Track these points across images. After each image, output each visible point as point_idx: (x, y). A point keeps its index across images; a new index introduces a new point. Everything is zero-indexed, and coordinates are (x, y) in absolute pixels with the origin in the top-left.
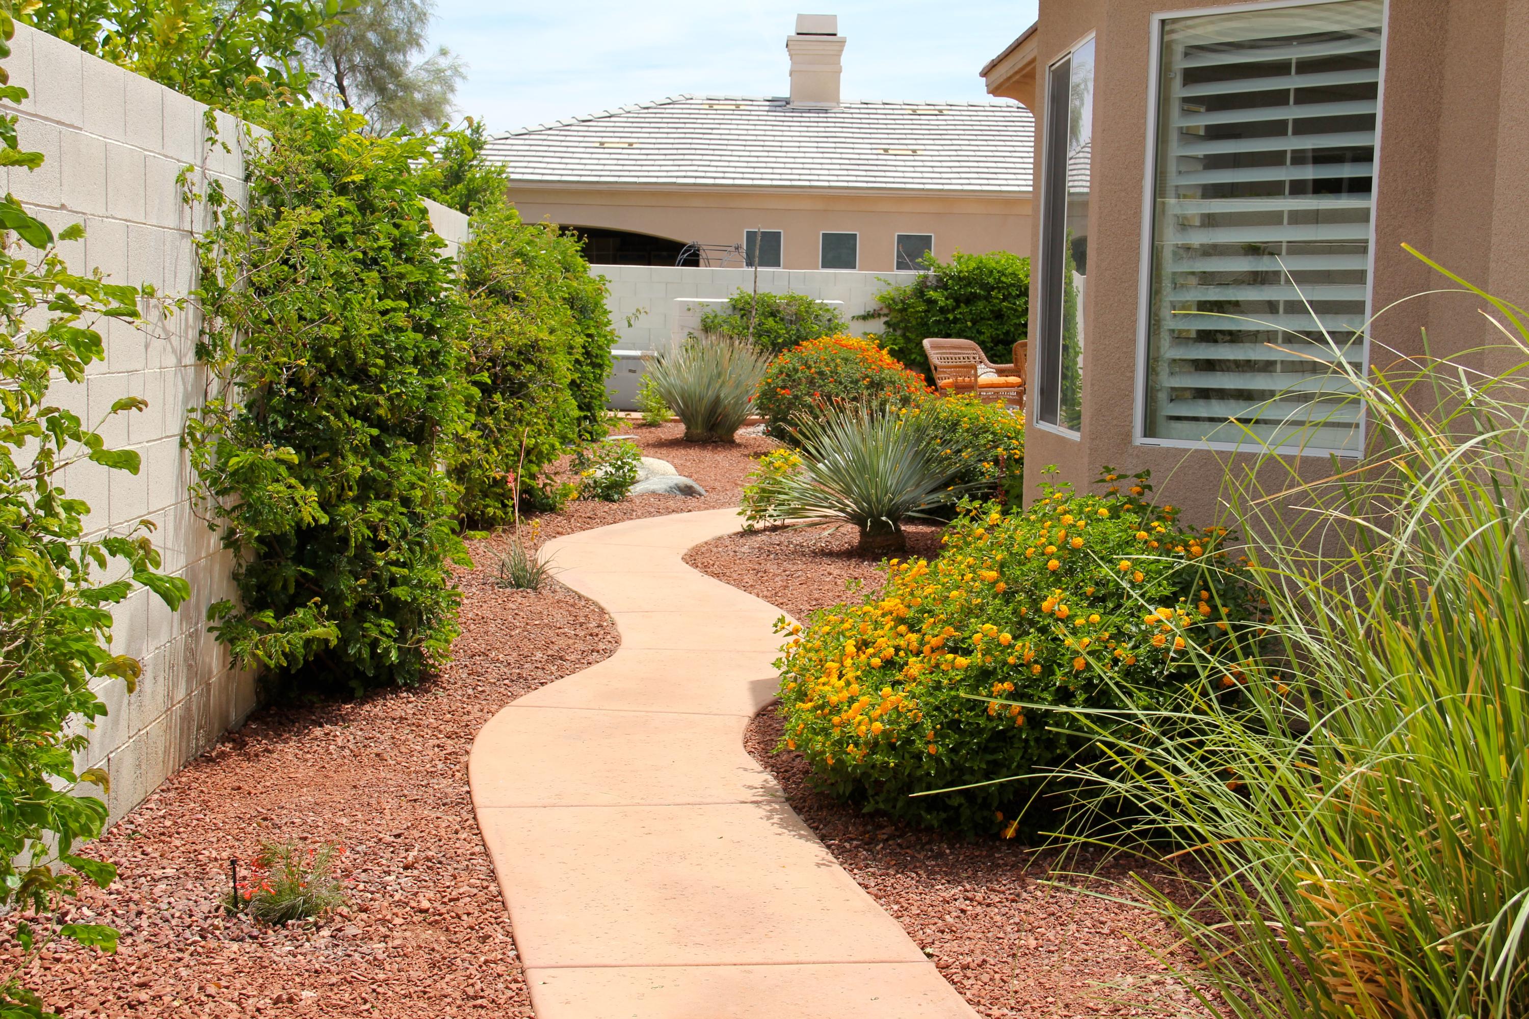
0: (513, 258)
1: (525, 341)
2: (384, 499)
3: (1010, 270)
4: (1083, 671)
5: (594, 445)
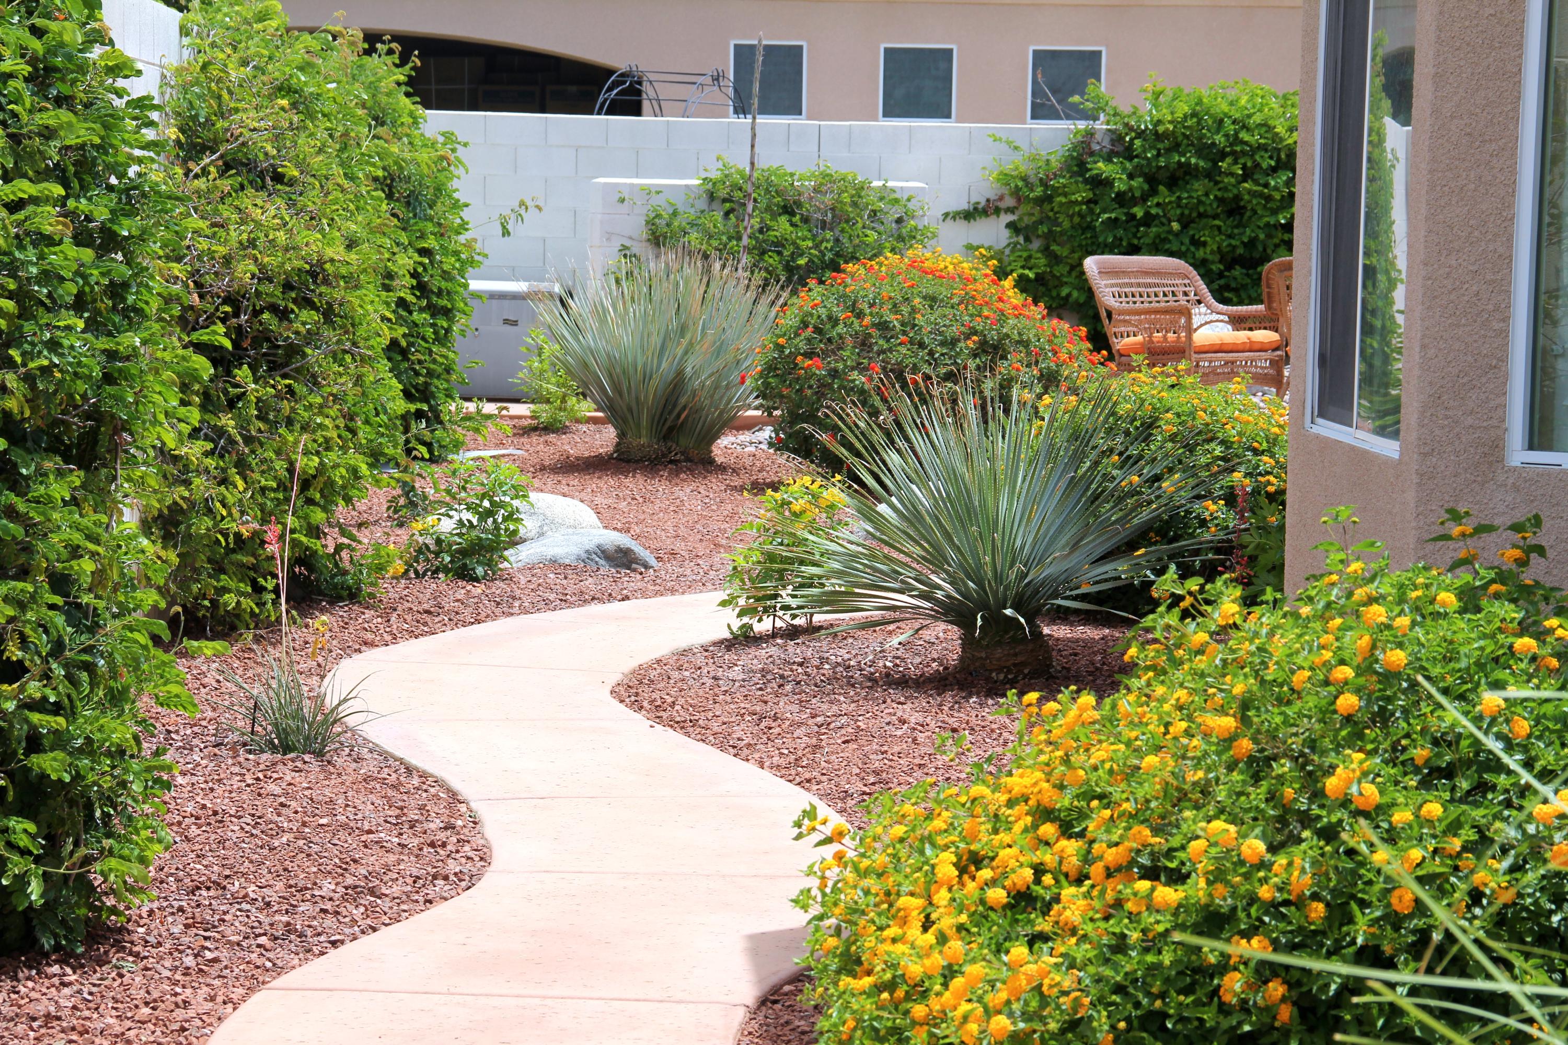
0: (271, 97)
1: (299, 264)
2: (16, 578)
3: (1257, 119)
4: (1410, 916)
5: (435, 468)
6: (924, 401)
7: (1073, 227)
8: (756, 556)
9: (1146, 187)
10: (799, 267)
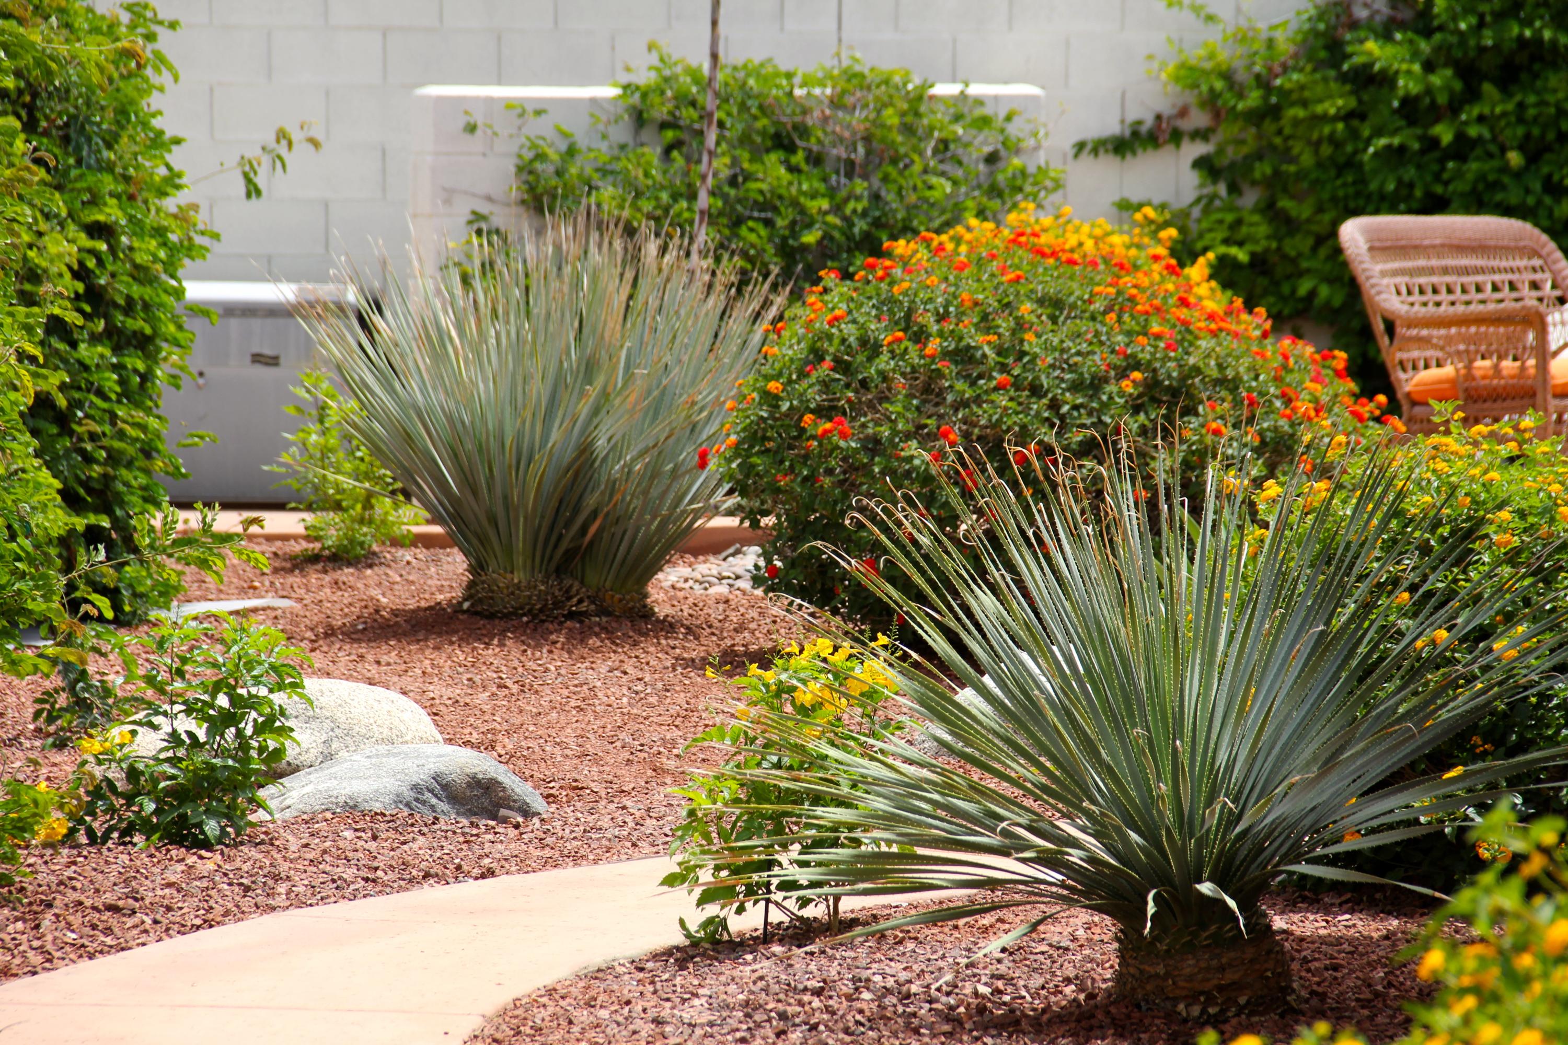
6: (1040, 495)
7: (1320, 165)
8: (729, 790)
9: (1458, 86)
10: (805, 248)
